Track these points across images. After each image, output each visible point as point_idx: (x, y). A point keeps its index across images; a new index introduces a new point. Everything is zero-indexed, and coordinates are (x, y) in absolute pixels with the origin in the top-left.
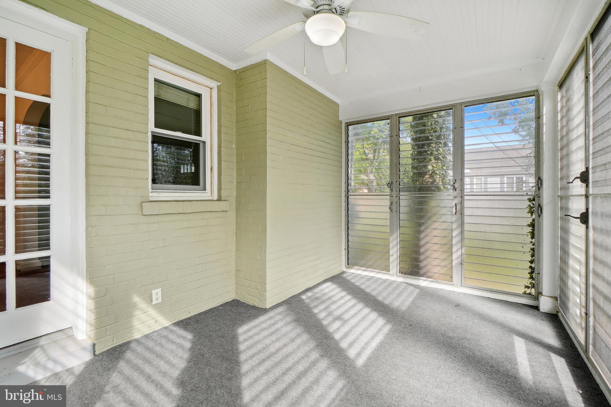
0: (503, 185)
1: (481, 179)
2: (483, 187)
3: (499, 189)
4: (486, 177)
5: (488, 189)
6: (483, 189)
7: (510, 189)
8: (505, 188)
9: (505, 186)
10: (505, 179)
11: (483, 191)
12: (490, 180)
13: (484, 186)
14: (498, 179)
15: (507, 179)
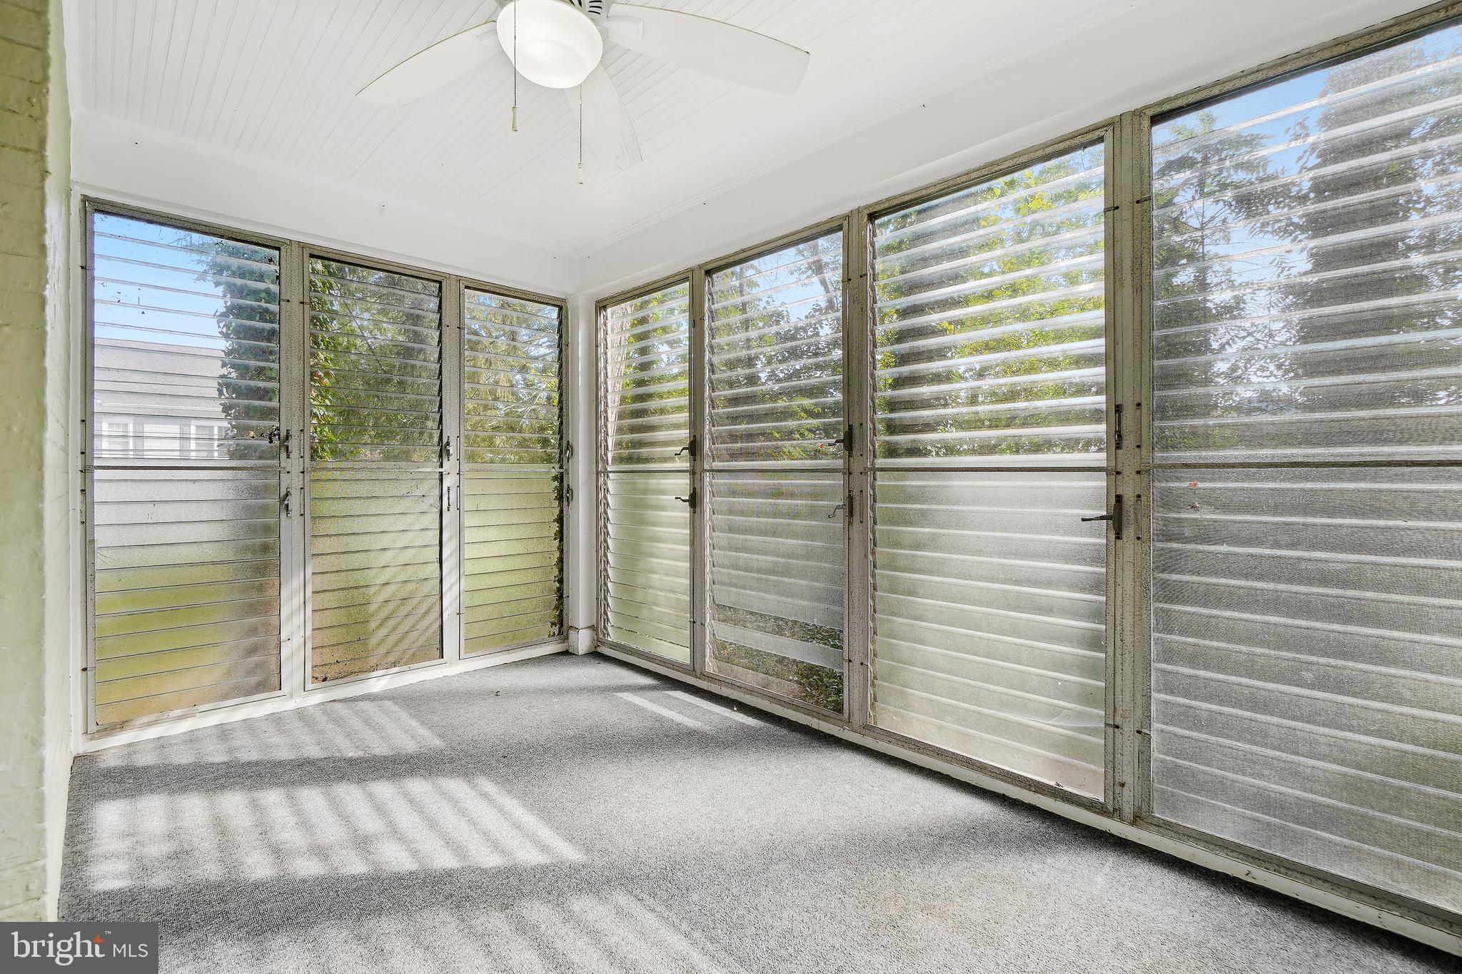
0: (185, 443)
1: (126, 425)
2: (131, 448)
3: (178, 453)
4: (139, 419)
5: (145, 453)
6: (131, 453)
7: (205, 454)
8: (192, 451)
9: (193, 445)
10: (193, 430)
11: (131, 457)
12: (150, 428)
13: (135, 444)
14: (173, 429)
15: (197, 430)
